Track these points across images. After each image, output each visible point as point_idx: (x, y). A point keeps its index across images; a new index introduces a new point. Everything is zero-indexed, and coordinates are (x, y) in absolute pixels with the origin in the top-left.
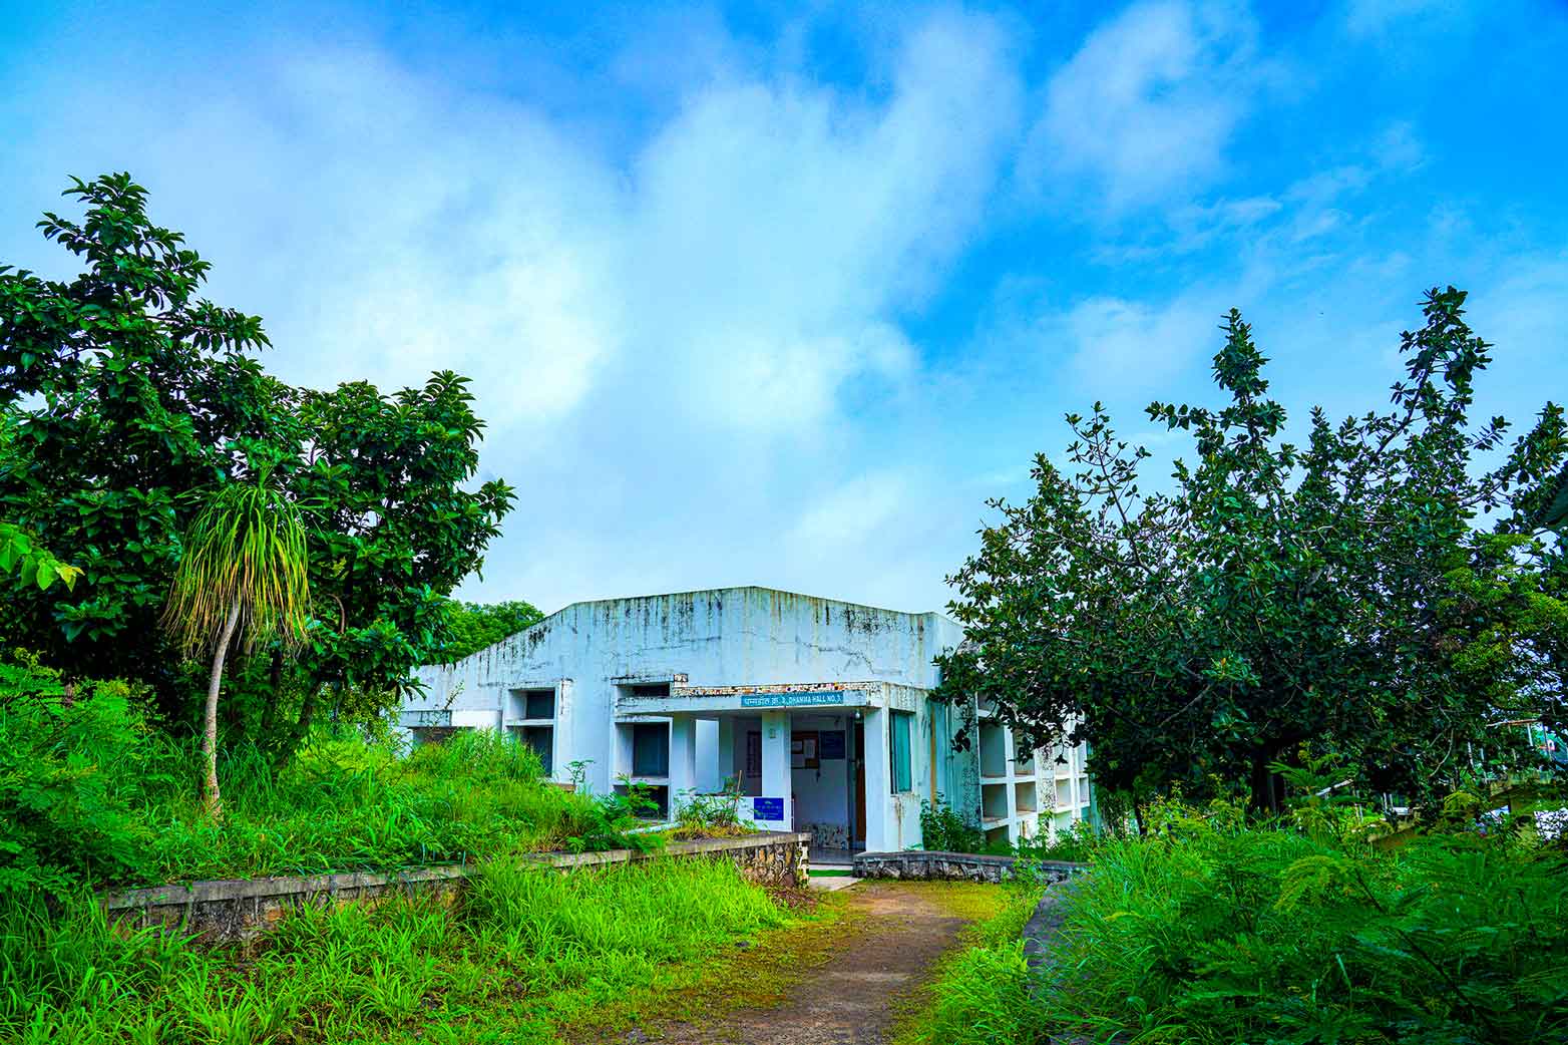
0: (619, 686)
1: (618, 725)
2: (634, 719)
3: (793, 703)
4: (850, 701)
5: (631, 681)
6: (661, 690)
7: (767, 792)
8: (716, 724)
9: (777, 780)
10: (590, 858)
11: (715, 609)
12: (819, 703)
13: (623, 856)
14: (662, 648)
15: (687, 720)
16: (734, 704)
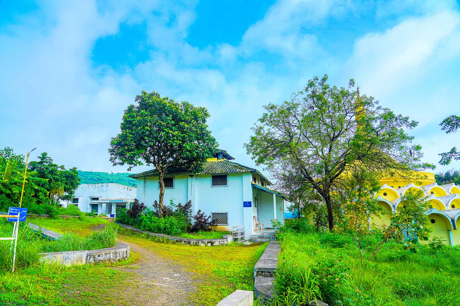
0: (90, 198)
1: (90, 204)
2: (92, 203)
3: (117, 201)
4: (124, 201)
5: (92, 197)
6: (97, 199)
7: (112, 214)
8: (106, 204)
9: (114, 212)
10: (89, 217)
11: (107, 186)
12: (120, 202)
13: (93, 217)
14: (98, 192)
15: (101, 203)
16: (108, 201)
